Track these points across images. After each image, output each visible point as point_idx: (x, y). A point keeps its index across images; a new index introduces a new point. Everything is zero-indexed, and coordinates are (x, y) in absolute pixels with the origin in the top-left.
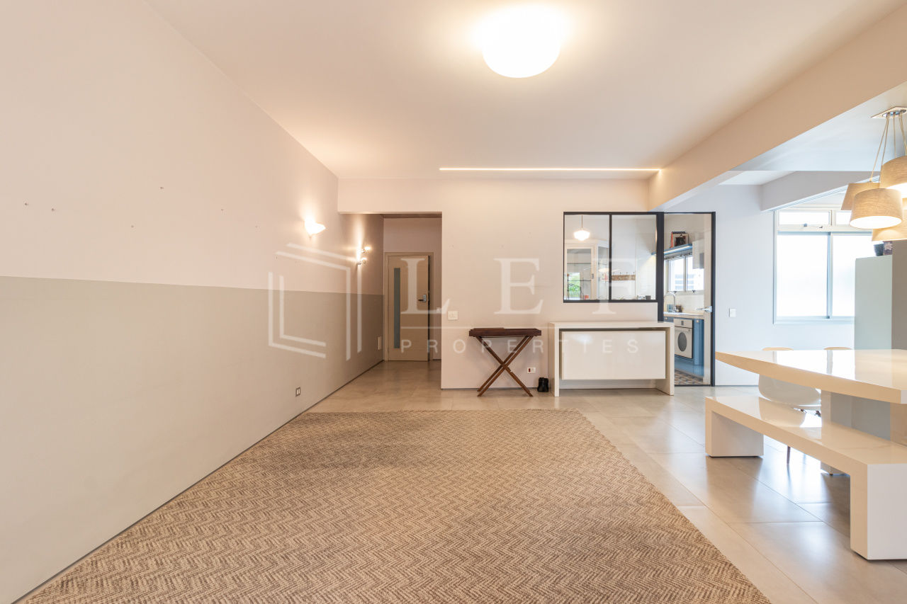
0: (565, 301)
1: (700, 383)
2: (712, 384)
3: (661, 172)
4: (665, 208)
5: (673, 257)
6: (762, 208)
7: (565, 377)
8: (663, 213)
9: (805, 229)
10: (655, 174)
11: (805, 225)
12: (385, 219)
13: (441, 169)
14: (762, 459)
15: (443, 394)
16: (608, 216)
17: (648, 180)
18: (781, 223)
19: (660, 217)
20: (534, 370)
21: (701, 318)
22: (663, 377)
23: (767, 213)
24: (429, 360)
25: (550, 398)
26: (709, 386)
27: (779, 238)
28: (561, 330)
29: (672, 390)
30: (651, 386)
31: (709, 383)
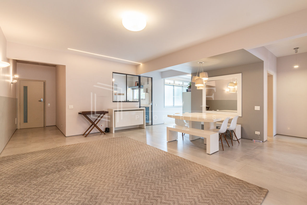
0: (113, 102)
1: (148, 125)
2: (152, 125)
3: (141, 65)
4: (141, 75)
5: (135, 89)
6: (162, 78)
7: (116, 126)
8: (140, 76)
9: (170, 84)
10: (140, 64)
11: (170, 83)
12: (17, 63)
13: (68, 49)
14: (177, 141)
15: (67, 138)
16: (126, 75)
17: (137, 66)
18: (165, 82)
19: (139, 77)
20: (103, 125)
21: (148, 106)
22: (143, 124)
23: (163, 79)
24: (44, 127)
25: (111, 134)
26: (151, 125)
27: (165, 86)
28: (115, 111)
29: (145, 127)
30: (138, 127)
31: (151, 124)
